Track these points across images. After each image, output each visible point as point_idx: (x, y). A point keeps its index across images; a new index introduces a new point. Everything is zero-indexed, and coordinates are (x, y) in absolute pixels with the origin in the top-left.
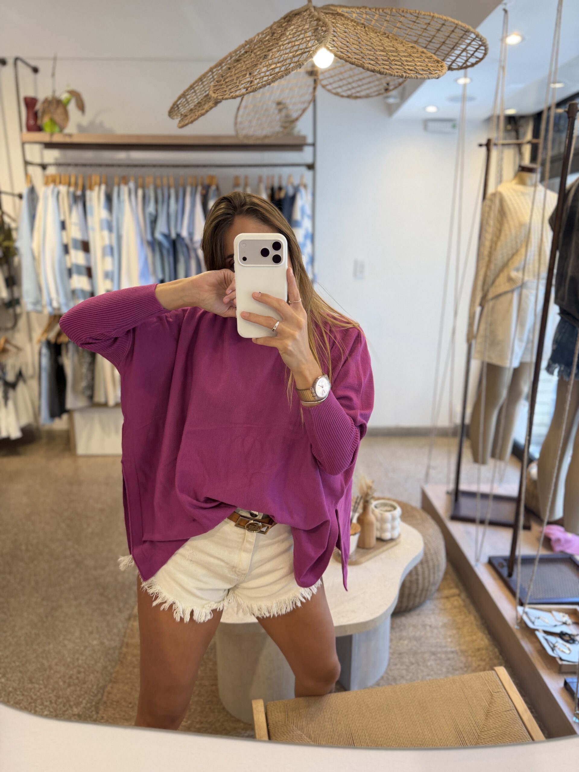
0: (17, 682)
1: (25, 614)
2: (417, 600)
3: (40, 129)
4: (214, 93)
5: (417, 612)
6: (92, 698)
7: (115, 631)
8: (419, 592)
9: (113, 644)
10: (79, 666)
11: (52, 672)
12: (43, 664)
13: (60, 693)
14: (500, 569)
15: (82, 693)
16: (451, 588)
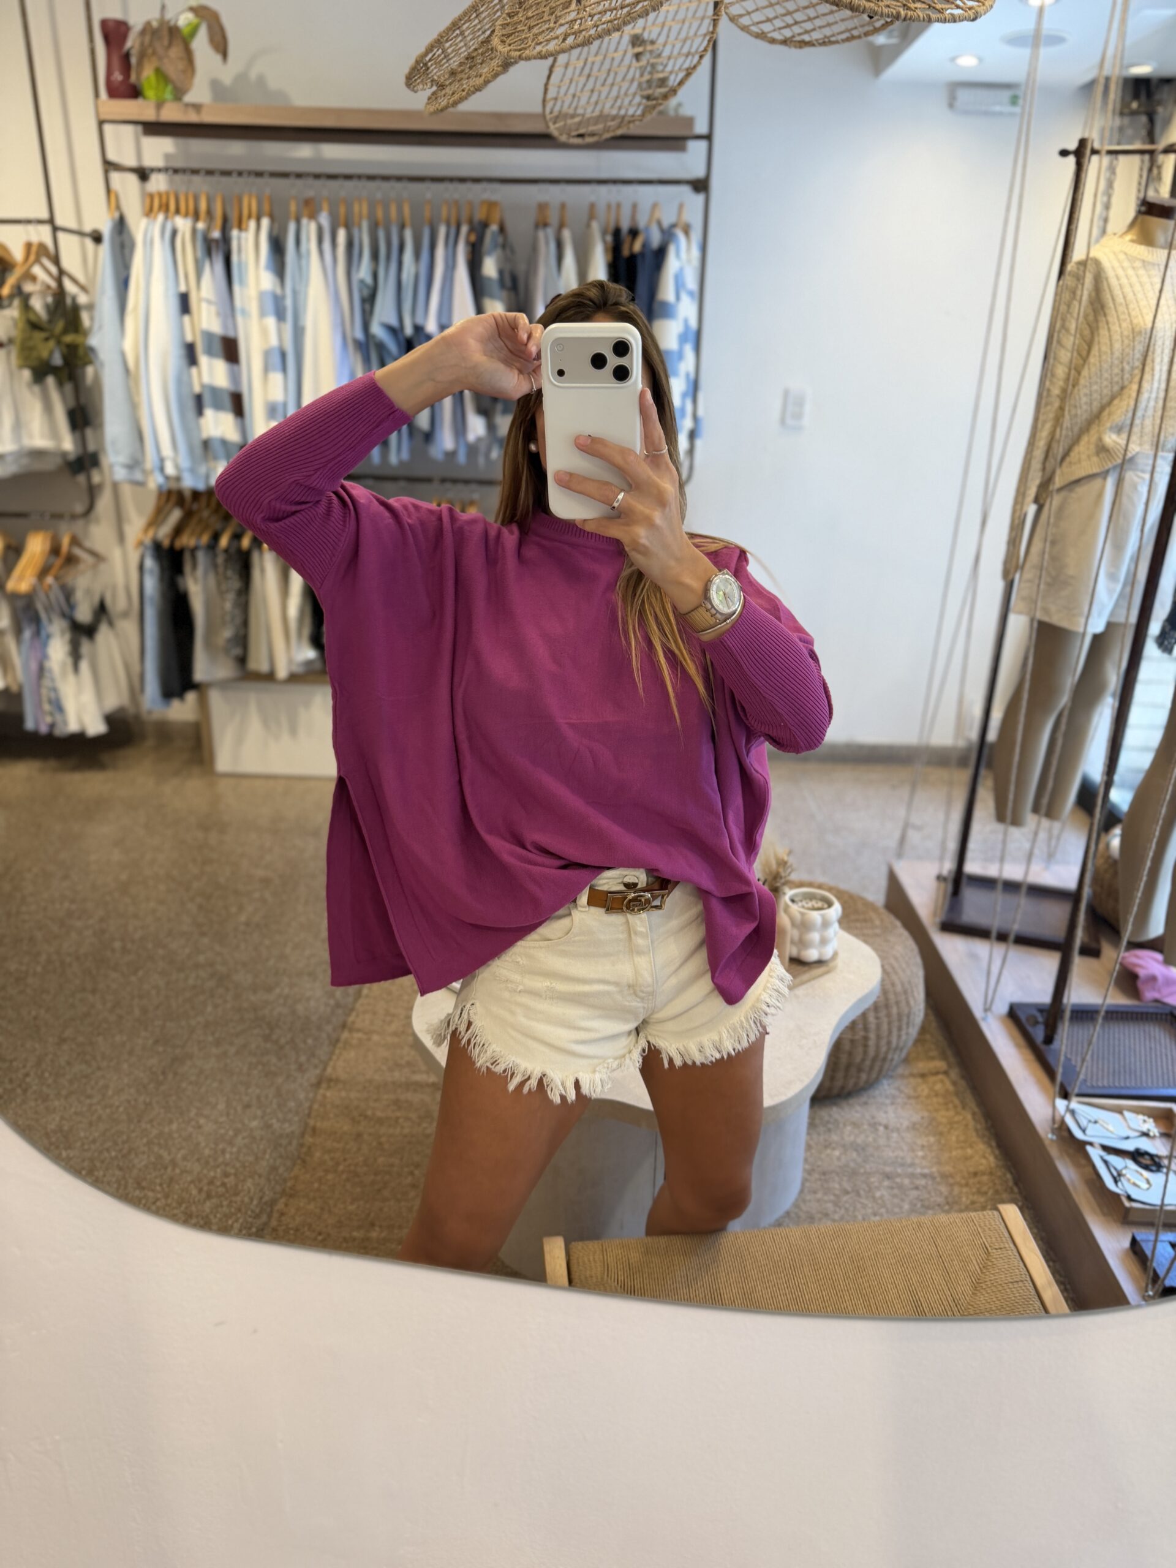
0: (115, 1186)
1: (125, 1066)
2: (864, 1076)
3: (135, 93)
4: (503, 42)
5: (863, 1099)
6: (250, 1220)
7: (292, 1104)
8: (868, 1063)
9: (288, 1128)
10: (227, 1165)
11: (178, 1171)
12: (160, 1157)
13: (194, 1208)
14: (1030, 1029)
15: (233, 1210)
16: (932, 1058)
